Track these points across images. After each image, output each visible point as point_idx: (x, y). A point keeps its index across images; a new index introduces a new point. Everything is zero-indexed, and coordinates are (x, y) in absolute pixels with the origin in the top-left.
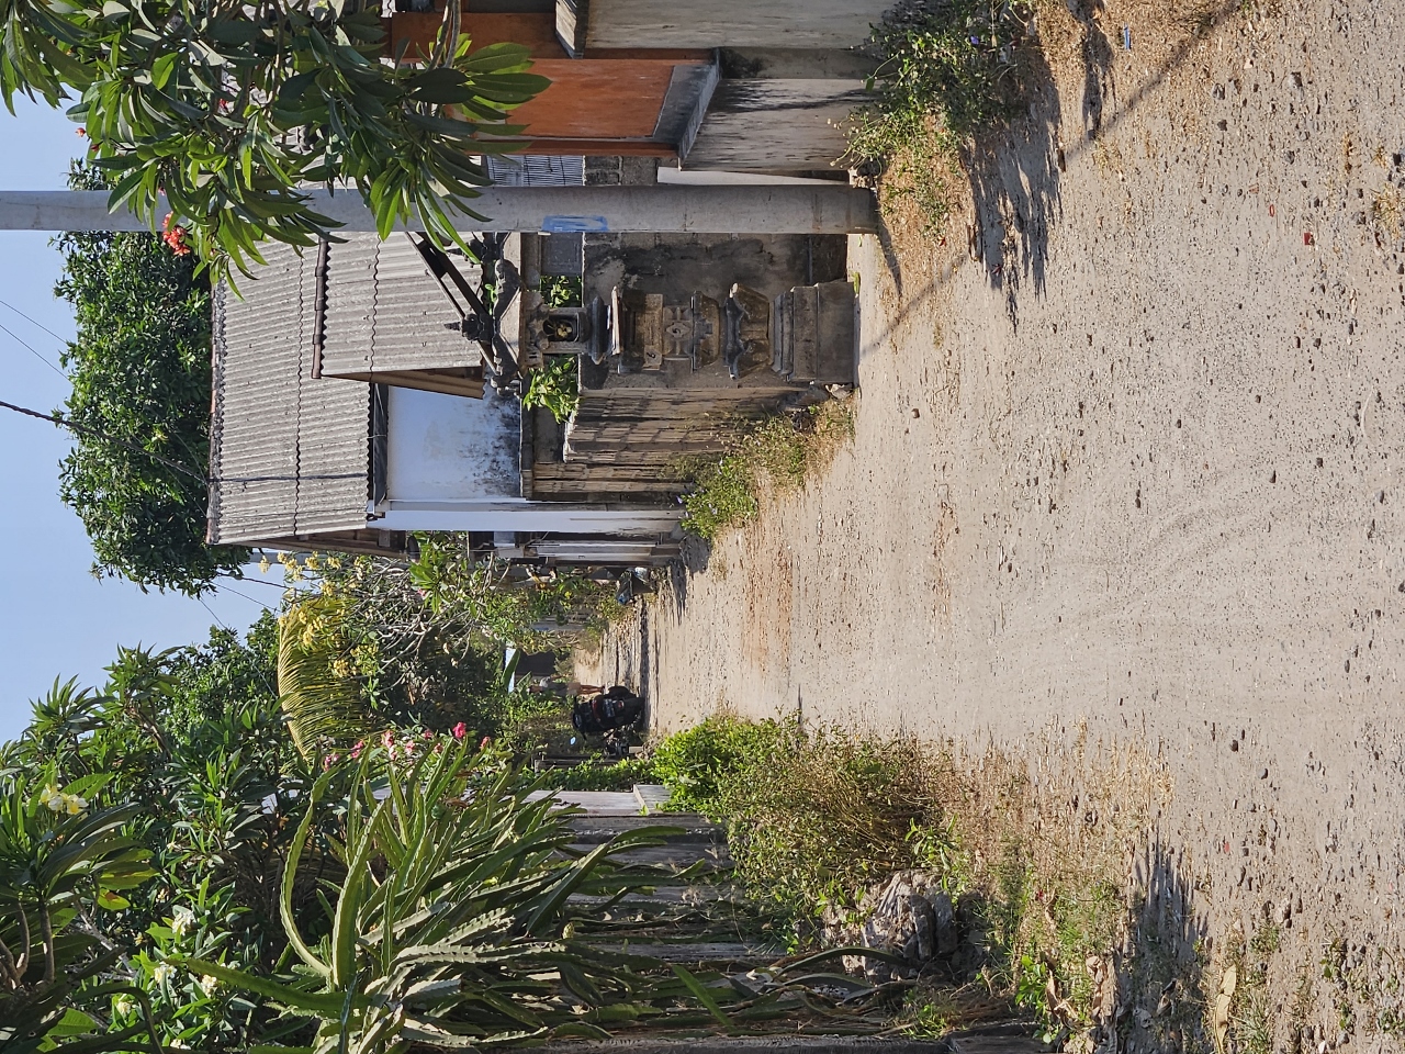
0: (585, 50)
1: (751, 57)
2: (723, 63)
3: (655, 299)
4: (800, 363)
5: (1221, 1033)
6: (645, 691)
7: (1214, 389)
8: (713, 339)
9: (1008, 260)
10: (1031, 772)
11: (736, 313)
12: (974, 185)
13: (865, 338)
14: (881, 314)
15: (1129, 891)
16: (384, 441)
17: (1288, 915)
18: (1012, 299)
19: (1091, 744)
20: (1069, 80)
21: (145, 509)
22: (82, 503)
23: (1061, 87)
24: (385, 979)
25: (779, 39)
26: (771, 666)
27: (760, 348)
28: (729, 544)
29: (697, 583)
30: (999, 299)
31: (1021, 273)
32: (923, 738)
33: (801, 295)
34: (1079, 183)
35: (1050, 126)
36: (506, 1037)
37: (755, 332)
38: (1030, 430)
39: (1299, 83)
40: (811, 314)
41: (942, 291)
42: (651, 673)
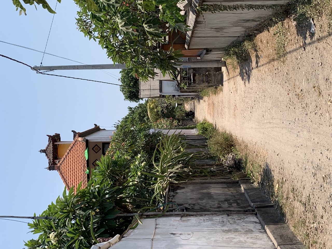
0: (189, 49)
1: (210, 49)
2: (206, 50)
3: (197, 75)
4: (216, 82)
5: (276, 192)
6: (194, 111)
7: (274, 107)
8: (205, 79)
9: (244, 77)
10: (248, 145)
11: (207, 76)
12: (240, 66)
13: (224, 80)
14: (226, 77)
15: (263, 167)
16: (161, 85)
17: (285, 180)
18: (245, 83)
19: (257, 145)
20: (254, 59)
21: (130, 92)
22: (123, 91)
23: (252, 59)
24: (167, 173)
25: (214, 47)
26: (212, 116)
27: (210, 81)
28: (206, 98)
29: (201, 101)
30: (243, 82)
31: (246, 80)
32: (233, 134)
33: (216, 73)
34: (255, 72)
35: (251, 63)
36: (182, 182)
37: (210, 79)
38: (247, 101)
39: (287, 74)
40: (217, 76)
41: (235, 78)
42: (195, 110)
